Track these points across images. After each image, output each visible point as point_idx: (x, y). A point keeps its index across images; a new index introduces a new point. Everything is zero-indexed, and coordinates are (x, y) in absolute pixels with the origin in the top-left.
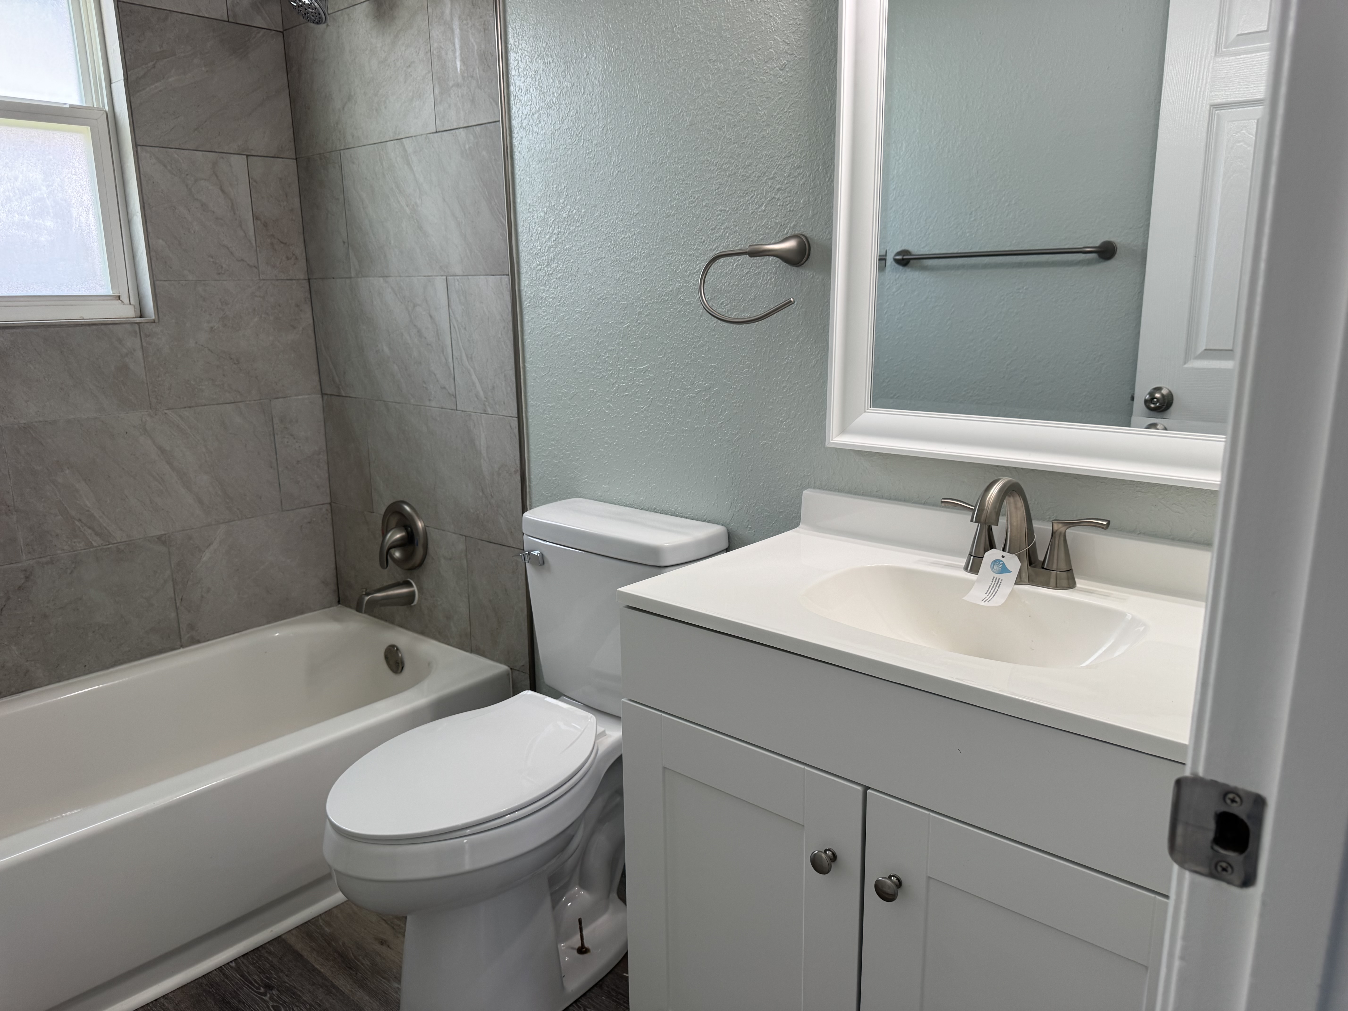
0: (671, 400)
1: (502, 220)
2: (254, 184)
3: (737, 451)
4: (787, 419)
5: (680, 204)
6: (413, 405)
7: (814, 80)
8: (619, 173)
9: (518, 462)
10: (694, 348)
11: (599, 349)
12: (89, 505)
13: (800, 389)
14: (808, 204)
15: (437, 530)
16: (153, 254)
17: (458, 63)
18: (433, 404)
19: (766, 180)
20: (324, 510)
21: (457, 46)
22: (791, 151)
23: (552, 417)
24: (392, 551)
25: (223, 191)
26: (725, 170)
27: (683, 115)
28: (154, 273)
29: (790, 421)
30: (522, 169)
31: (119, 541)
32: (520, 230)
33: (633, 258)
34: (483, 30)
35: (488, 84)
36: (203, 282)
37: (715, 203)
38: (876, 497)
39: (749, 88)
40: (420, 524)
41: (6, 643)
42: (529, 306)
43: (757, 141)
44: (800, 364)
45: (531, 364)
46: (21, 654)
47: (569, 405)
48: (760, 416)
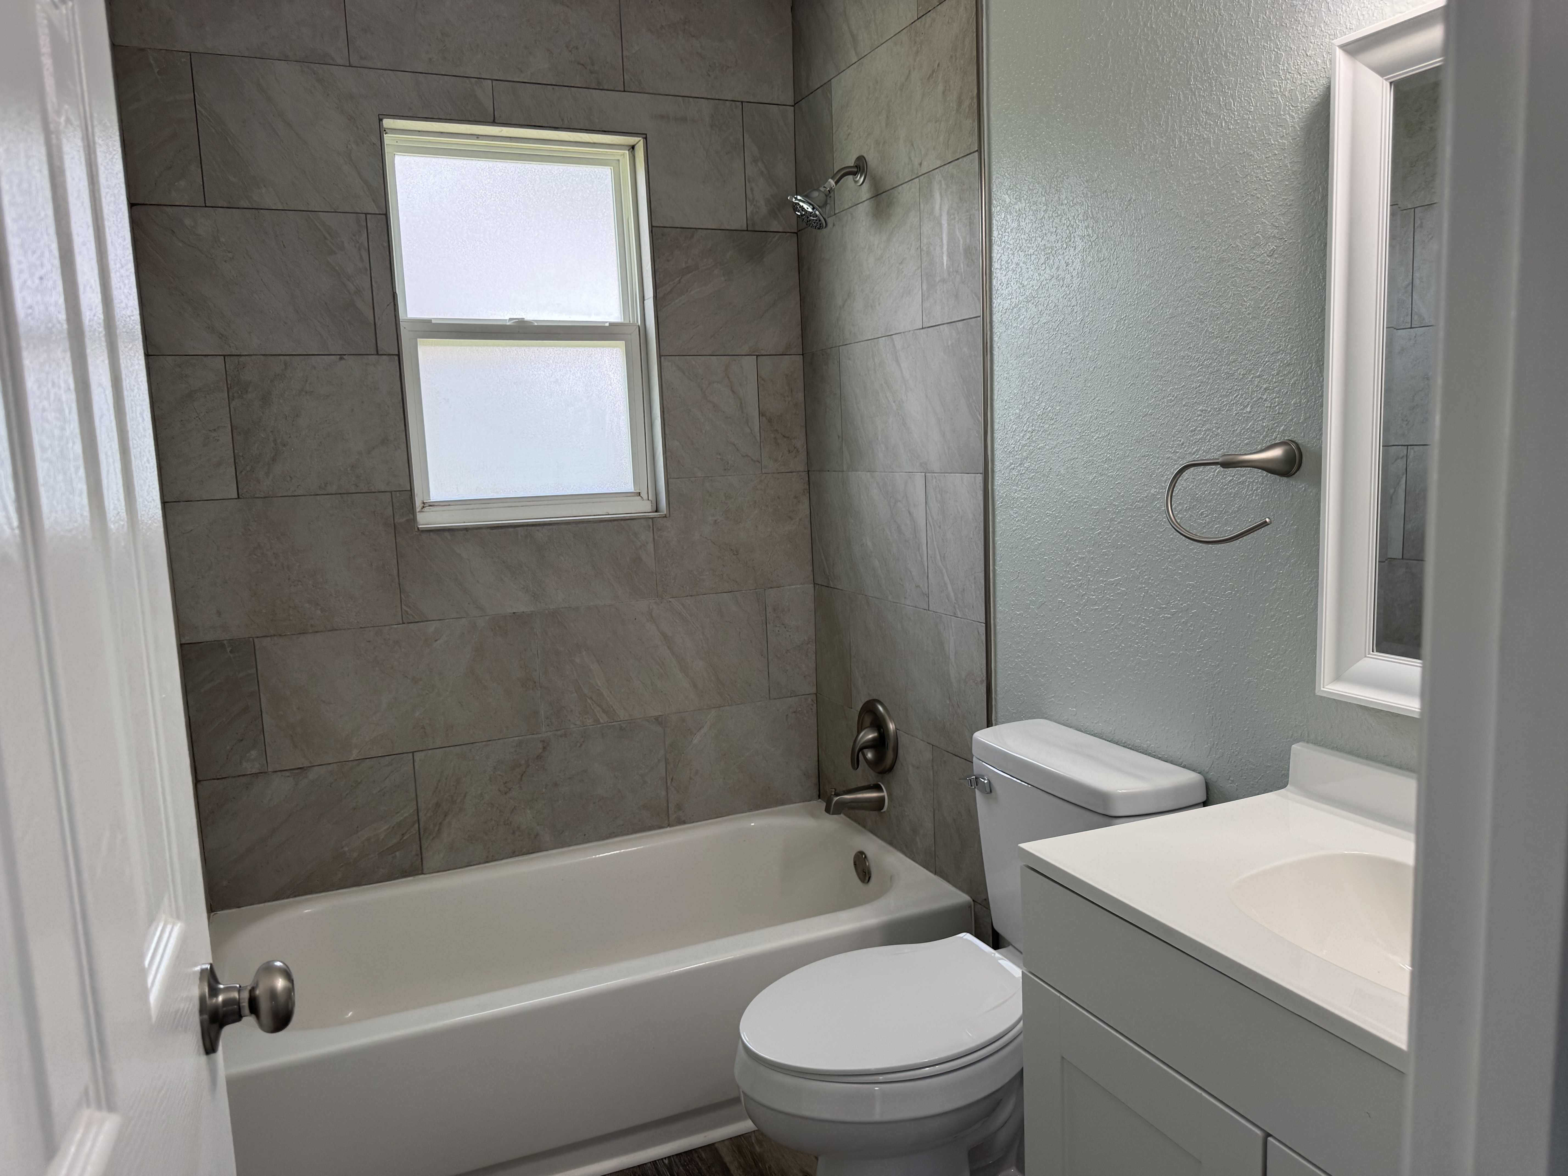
0: (1144, 619)
1: (979, 416)
2: (762, 382)
3: (1218, 687)
4: (1276, 655)
5: (1158, 402)
6: (890, 601)
7: (1307, 267)
8: (1095, 369)
9: (984, 671)
10: (1170, 562)
11: (1069, 556)
12: (599, 684)
13: (1291, 621)
14: (1300, 406)
15: (907, 735)
16: (668, 454)
17: (945, 258)
18: (908, 602)
19: (1252, 378)
20: (810, 700)
21: (945, 241)
22: (1280, 347)
23: (1020, 626)
24: (865, 751)
25: (733, 391)
26: (1208, 367)
27: (1163, 307)
28: (668, 471)
29: (1280, 658)
30: (1000, 364)
31: (622, 719)
32: (996, 427)
33: (1106, 459)
34: (968, 224)
35: (971, 278)
36: (710, 478)
37: (1196, 402)
38: (1383, 763)
39: (1234, 277)
40: (892, 726)
41: (523, 806)
42: (1001, 506)
43: (1242, 335)
44: (1291, 590)
45: (1001, 568)
46: (533, 818)
47: (1037, 615)
48: (1244, 648)
